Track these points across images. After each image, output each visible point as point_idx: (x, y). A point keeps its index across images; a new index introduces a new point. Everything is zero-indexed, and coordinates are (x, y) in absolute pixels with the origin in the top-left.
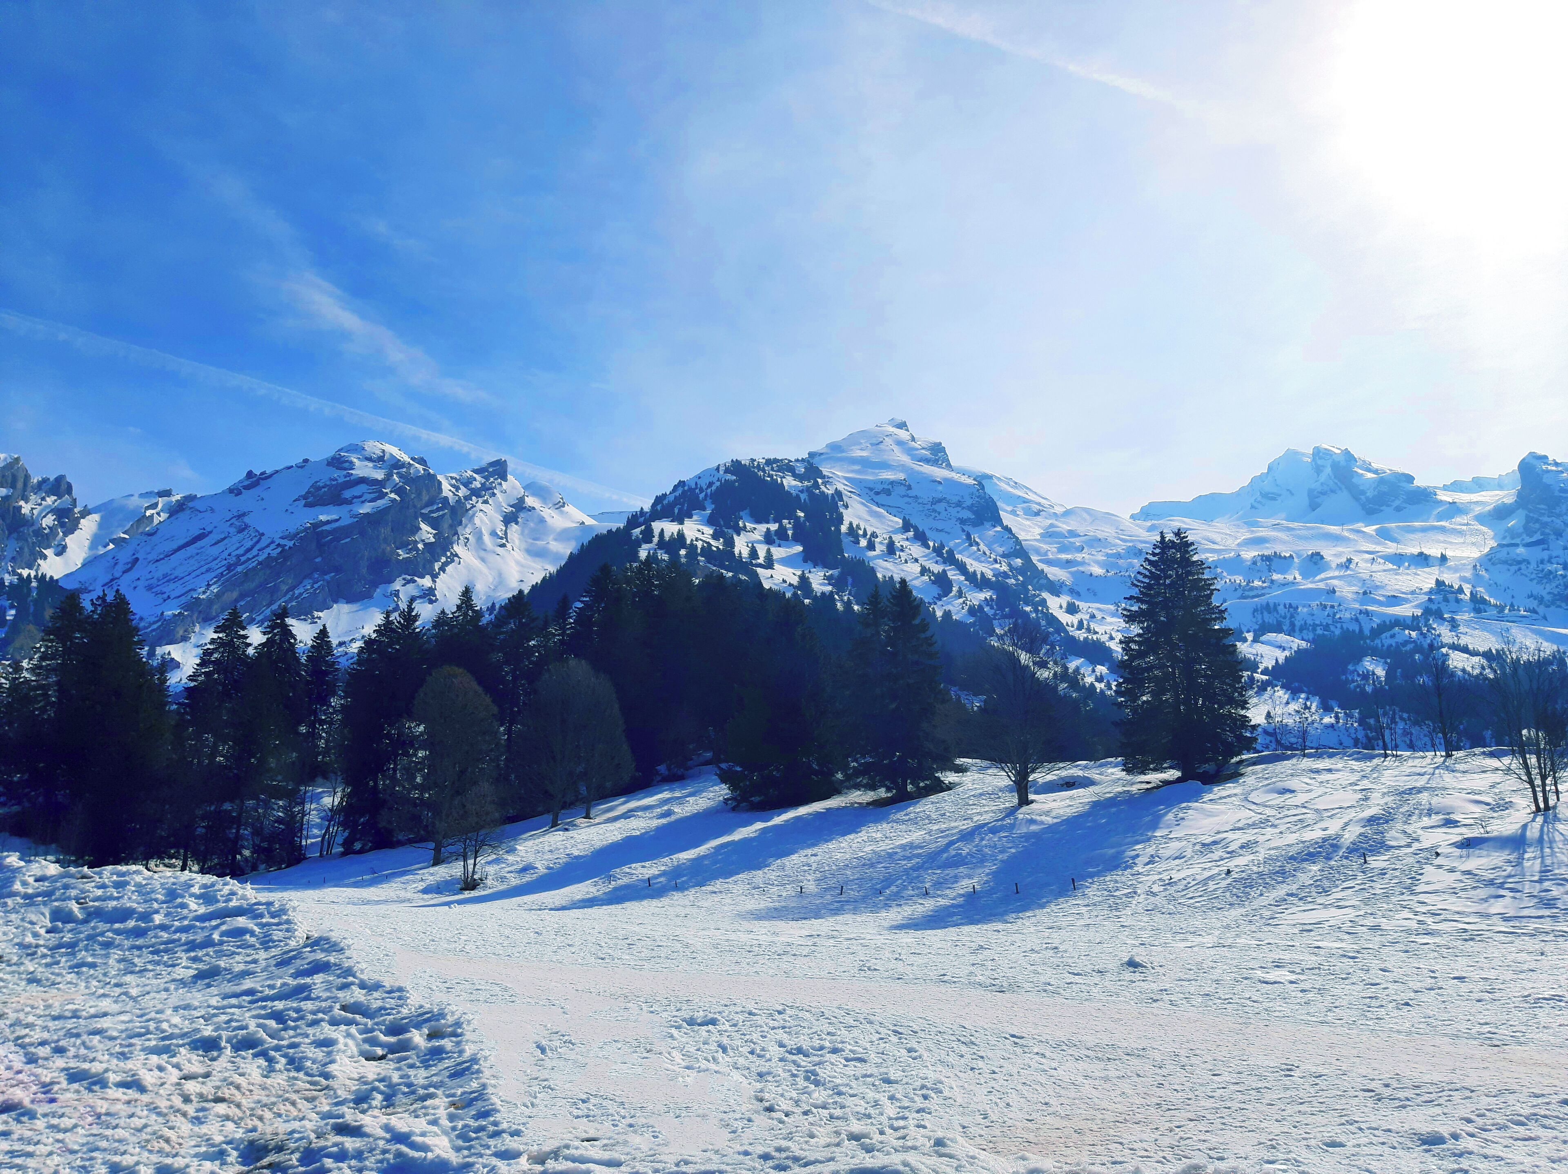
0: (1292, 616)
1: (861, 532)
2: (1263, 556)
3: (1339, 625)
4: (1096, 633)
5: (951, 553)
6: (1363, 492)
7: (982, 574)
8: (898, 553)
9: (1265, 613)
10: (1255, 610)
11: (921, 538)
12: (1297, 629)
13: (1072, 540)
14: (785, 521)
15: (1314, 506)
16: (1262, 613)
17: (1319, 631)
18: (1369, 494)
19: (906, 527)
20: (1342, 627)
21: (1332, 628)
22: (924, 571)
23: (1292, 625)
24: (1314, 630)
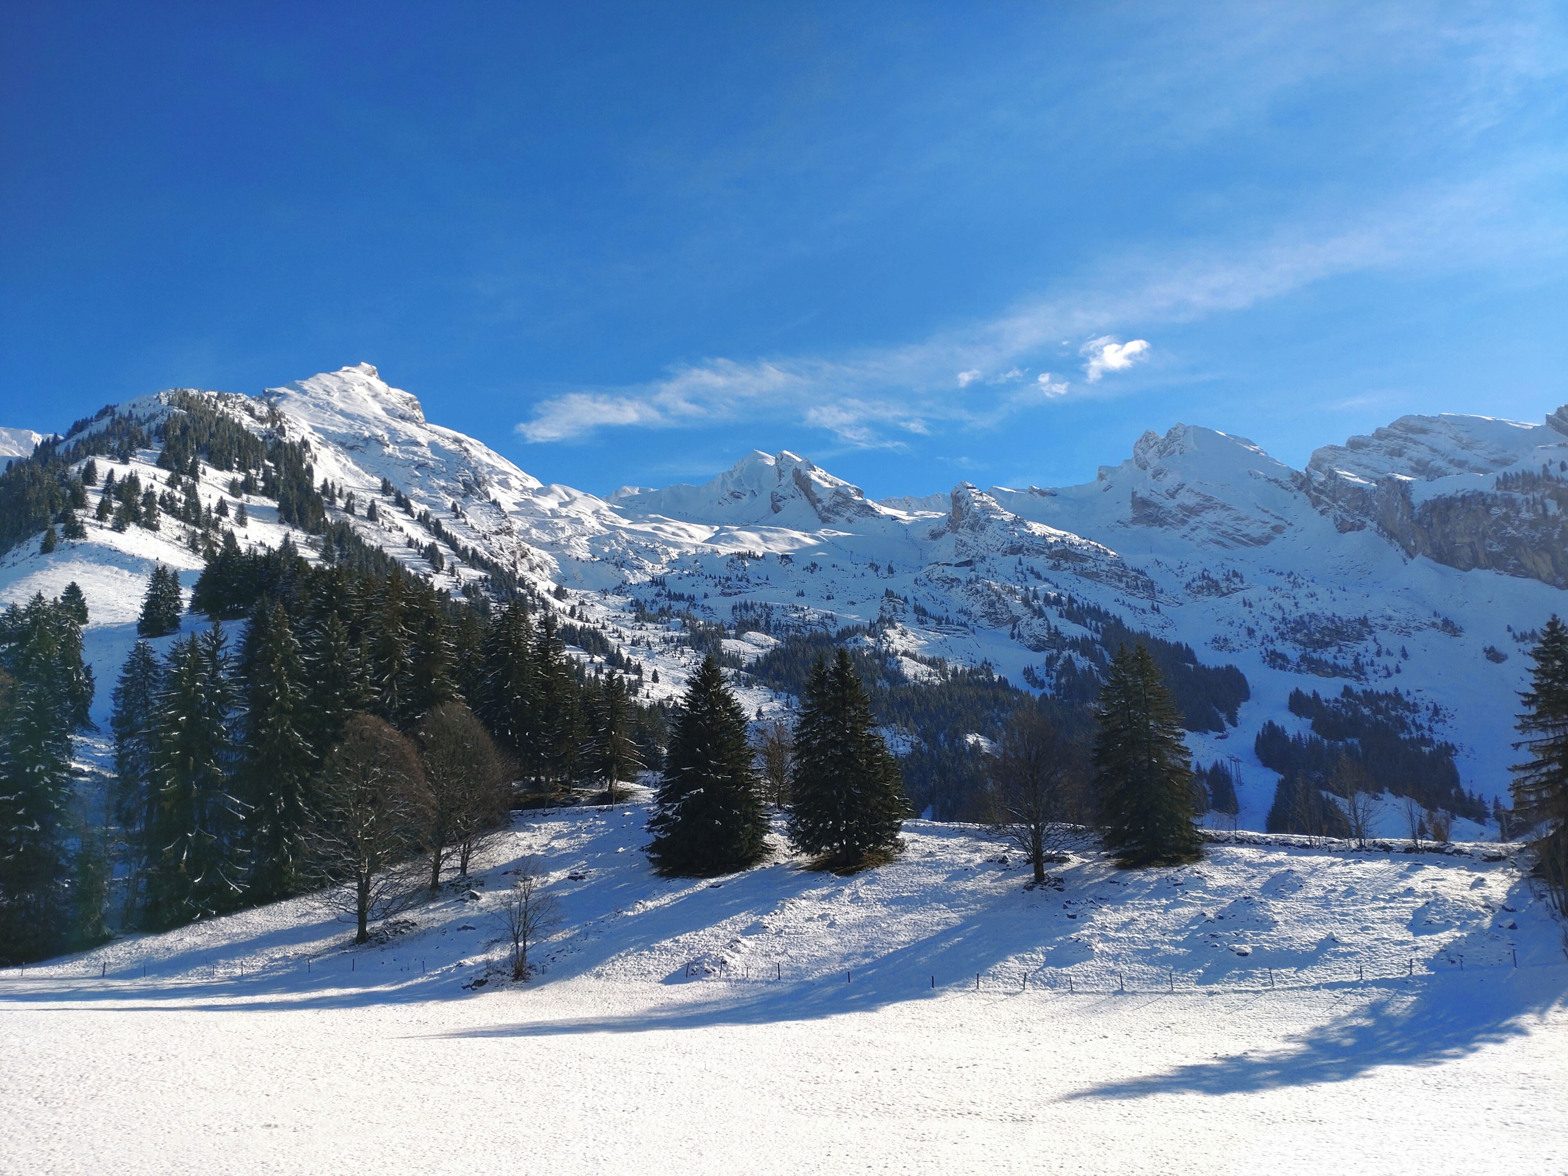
0: (768, 616)
1: (337, 492)
2: (739, 553)
3: (808, 627)
4: (588, 621)
5: (438, 524)
6: (820, 501)
7: (474, 550)
8: (380, 519)
9: (743, 611)
10: (734, 608)
11: (403, 504)
12: (772, 628)
13: (555, 521)
14: (253, 472)
15: (776, 509)
16: (740, 611)
17: (791, 633)
18: (826, 503)
19: (385, 489)
20: (811, 630)
21: (803, 630)
22: (411, 543)
23: (768, 623)
24: (787, 630)
